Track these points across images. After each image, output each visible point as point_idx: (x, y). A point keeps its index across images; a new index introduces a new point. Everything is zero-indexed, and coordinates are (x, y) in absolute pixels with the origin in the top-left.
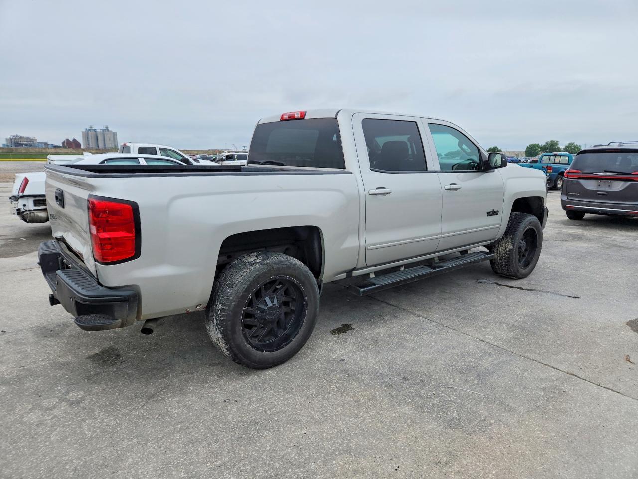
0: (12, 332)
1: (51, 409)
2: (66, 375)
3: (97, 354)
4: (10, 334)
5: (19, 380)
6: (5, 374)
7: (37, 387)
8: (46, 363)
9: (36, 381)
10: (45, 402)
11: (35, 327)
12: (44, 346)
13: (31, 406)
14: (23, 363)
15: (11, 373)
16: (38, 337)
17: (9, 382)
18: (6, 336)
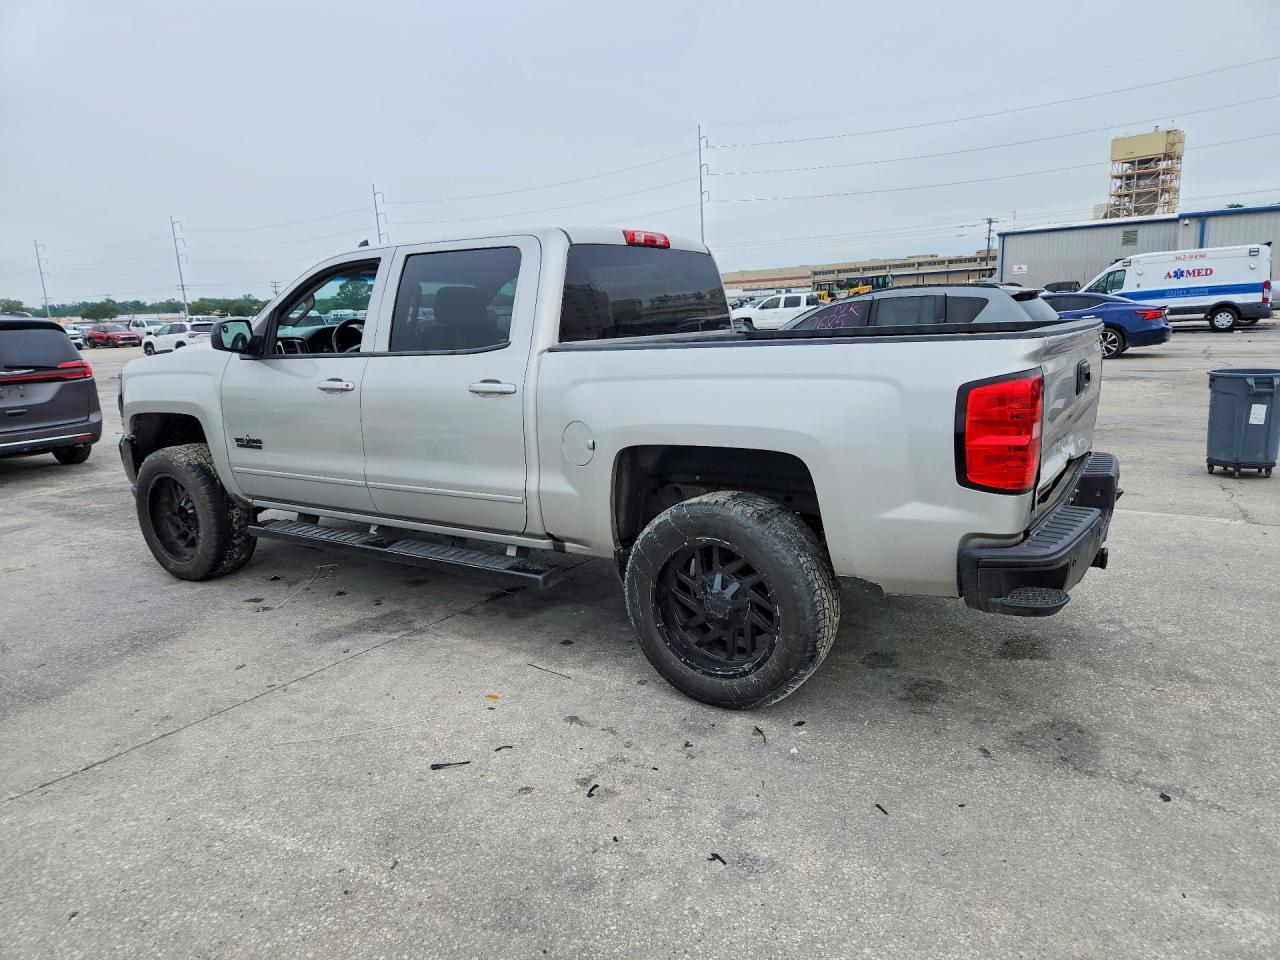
0: (1146, 785)
1: (1145, 627)
2: (1100, 652)
3: (1031, 658)
4: (1152, 780)
5: (1171, 673)
6: (1189, 692)
7: (1148, 655)
8: (1117, 679)
9: (1147, 661)
10: (1149, 635)
11: (1086, 773)
12: (1098, 712)
13: (1168, 639)
14: (1153, 695)
15: (1180, 689)
16: (1098, 738)
17: (1187, 677)
18: (1163, 782)
